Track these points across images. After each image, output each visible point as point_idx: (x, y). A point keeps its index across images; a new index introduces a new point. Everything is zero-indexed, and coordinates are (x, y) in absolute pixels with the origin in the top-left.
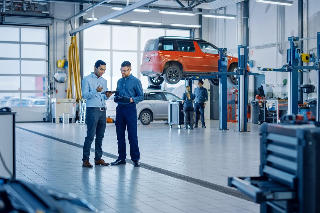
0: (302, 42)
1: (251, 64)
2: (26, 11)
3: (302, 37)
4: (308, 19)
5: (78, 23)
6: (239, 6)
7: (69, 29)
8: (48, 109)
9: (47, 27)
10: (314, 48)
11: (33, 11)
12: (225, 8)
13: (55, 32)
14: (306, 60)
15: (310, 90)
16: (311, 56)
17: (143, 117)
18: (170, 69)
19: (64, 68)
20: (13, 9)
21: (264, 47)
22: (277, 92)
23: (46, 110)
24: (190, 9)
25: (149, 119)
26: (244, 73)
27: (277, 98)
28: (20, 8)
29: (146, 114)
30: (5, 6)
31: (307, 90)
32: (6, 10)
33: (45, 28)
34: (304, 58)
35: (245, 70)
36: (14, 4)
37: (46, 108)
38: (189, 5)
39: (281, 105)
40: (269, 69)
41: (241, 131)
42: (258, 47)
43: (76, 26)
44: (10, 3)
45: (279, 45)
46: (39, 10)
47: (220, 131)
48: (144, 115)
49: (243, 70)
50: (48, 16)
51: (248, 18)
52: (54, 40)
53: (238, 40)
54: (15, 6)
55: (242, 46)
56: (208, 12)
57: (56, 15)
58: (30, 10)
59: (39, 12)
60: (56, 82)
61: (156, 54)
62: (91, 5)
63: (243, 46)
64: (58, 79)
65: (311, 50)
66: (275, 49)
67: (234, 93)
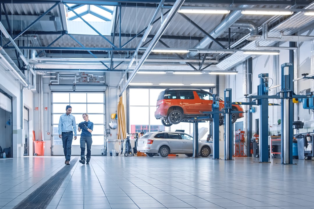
1: (253, 110)
2: (89, 82)
6: (244, 66)
8: (105, 147)
10: (303, 90)
11: (94, 82)
13: (110, 95)
14: (296, 101)
15: (299, 126)
17: (162, 151)
18: (172, 113)
19: (116, 119)
20: (81, 81)
22: (273, 131)
23: (104, 148)
25: (167, 152)
26: (228, 112)
28: (86, 80)
29: (165, 149)
30: (76, 79)
31: (295, 126)
32: (77, 82)
33: (103, 92)
35: (229, 109)
36: (82, 77)
37: (104, 146)
40: (238, 102)
41: (226, 159)
44: (79, 77)
46: (98, 81)
47: (214, 160)
48: (163, 149)
49: (228, 109)
50: (105, 85)
51: (251, 74)
52: (109, 101)
54: (83, 79)
58: (92, 81)
59: (98, 82)
60: (110, 129)
61: (162, 102)
63: (228, 89)
64: (112, 127)
65: (300, 92)
67: (240, 134)
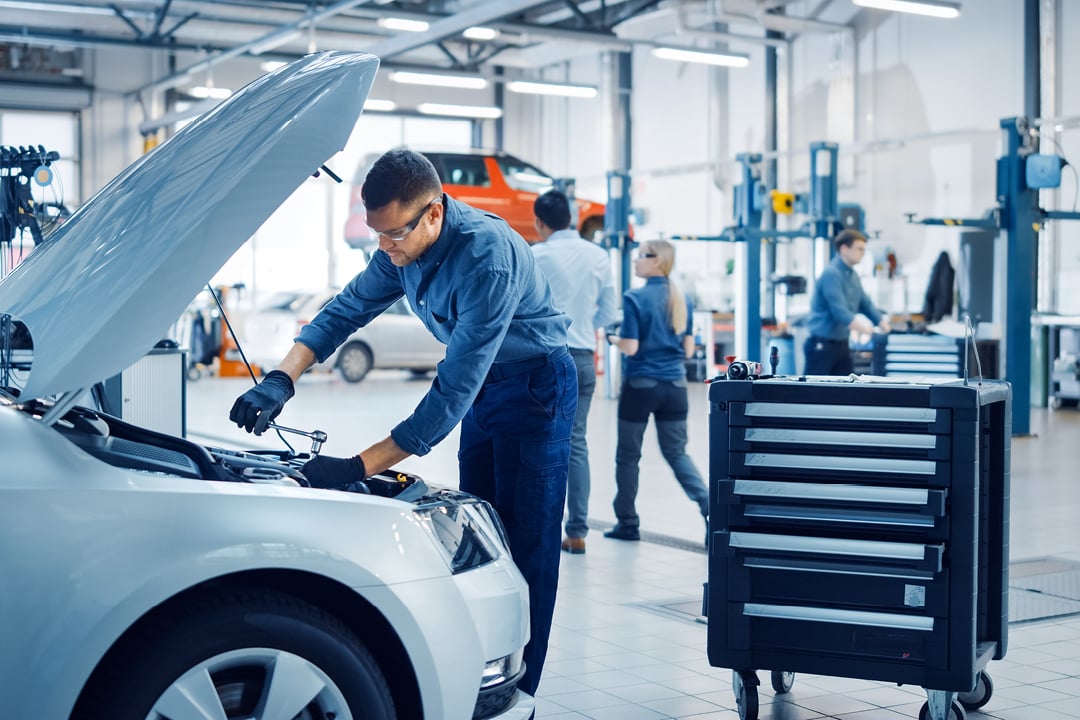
0: (774, 163)
1: (639, 218)
2: (18, 67)
3: (774, 146)
4: (790, 98)
5: (163, 102)
7: (136, 118)
9: (76, 112)
11: (38, 69)
12: (568, 64)
13: (98, 126)
14: (786, 209)
16: (798, 198)
17: (346, 361)
21: (674, 171)
22: (709, 295)
24: (472, 68)
25: (363, 365)
26: (621, 244)
27: (709, 308)
31: (786, 288)
33: (71, 114)
34: (779, 205)
35: (623, 236)
38: (470, 56)
39: (721, 327)
40: (687, 236)
42: (657, 174)
43: (156, 110)
45: (712, 167)
46: (53, 66)
48: (350, 356)
49: (619, 236)
50: (78, 84)
51: (629, 91)
52: (95, 149)
53: (605, 156)
55: (616, 174)
56: (520, 74)
57: (101, 80)
58: (31, 65)
59: (54, 70)
62: (203, 54)
63: (618, 172)
65: (797, 182)
66: (704, 179)
